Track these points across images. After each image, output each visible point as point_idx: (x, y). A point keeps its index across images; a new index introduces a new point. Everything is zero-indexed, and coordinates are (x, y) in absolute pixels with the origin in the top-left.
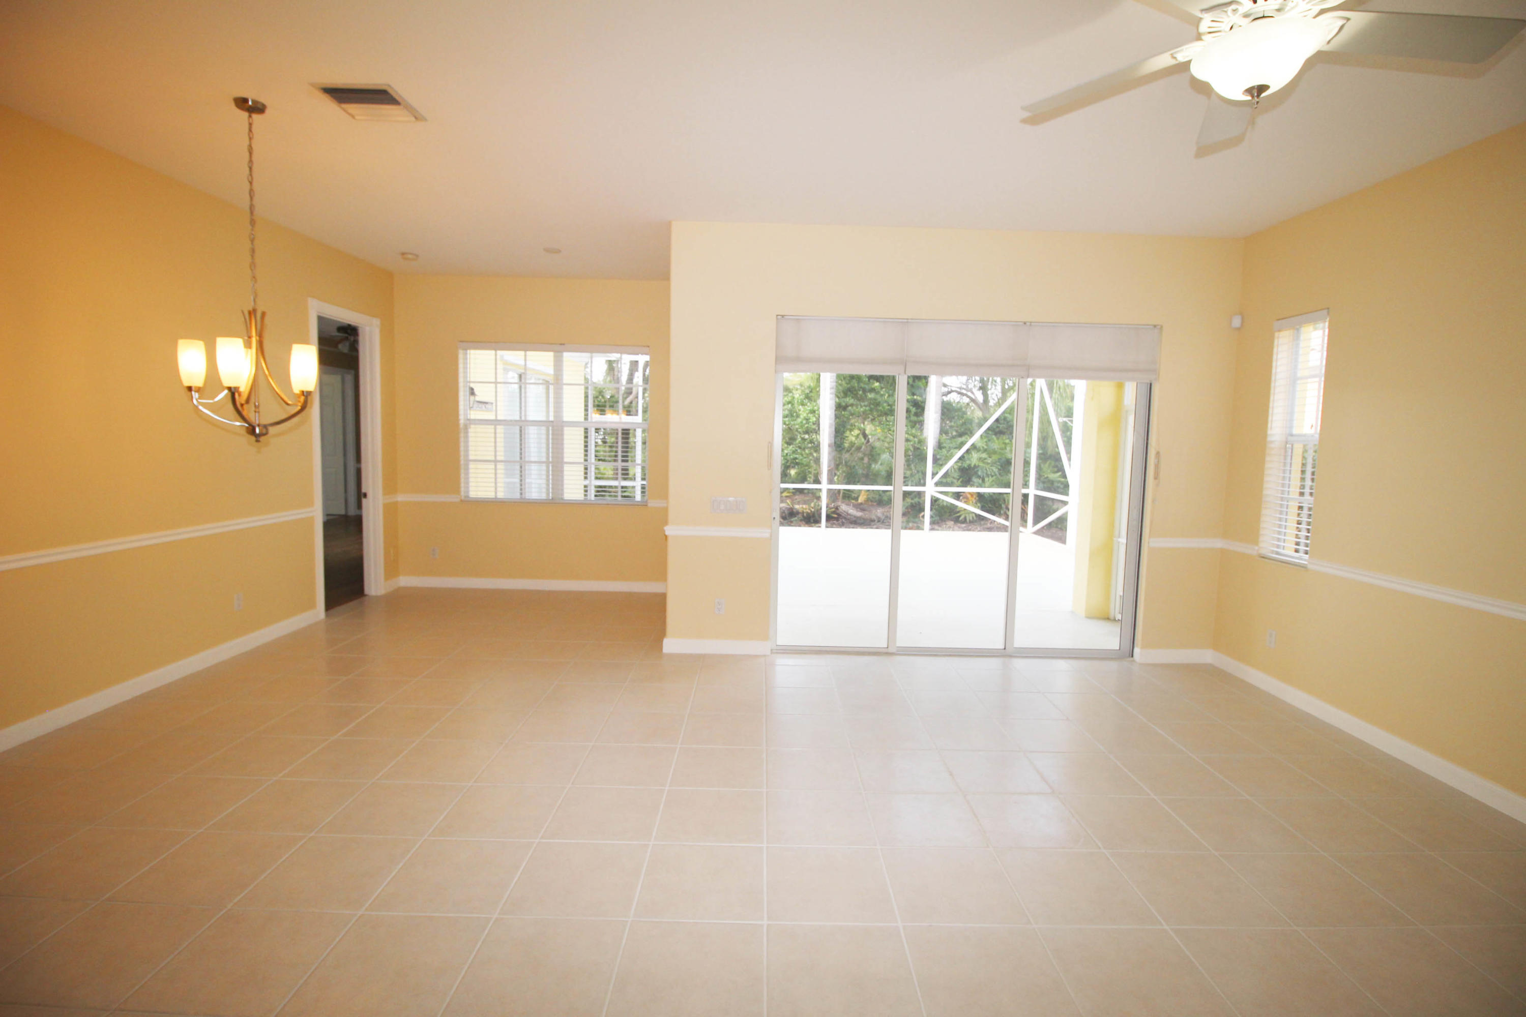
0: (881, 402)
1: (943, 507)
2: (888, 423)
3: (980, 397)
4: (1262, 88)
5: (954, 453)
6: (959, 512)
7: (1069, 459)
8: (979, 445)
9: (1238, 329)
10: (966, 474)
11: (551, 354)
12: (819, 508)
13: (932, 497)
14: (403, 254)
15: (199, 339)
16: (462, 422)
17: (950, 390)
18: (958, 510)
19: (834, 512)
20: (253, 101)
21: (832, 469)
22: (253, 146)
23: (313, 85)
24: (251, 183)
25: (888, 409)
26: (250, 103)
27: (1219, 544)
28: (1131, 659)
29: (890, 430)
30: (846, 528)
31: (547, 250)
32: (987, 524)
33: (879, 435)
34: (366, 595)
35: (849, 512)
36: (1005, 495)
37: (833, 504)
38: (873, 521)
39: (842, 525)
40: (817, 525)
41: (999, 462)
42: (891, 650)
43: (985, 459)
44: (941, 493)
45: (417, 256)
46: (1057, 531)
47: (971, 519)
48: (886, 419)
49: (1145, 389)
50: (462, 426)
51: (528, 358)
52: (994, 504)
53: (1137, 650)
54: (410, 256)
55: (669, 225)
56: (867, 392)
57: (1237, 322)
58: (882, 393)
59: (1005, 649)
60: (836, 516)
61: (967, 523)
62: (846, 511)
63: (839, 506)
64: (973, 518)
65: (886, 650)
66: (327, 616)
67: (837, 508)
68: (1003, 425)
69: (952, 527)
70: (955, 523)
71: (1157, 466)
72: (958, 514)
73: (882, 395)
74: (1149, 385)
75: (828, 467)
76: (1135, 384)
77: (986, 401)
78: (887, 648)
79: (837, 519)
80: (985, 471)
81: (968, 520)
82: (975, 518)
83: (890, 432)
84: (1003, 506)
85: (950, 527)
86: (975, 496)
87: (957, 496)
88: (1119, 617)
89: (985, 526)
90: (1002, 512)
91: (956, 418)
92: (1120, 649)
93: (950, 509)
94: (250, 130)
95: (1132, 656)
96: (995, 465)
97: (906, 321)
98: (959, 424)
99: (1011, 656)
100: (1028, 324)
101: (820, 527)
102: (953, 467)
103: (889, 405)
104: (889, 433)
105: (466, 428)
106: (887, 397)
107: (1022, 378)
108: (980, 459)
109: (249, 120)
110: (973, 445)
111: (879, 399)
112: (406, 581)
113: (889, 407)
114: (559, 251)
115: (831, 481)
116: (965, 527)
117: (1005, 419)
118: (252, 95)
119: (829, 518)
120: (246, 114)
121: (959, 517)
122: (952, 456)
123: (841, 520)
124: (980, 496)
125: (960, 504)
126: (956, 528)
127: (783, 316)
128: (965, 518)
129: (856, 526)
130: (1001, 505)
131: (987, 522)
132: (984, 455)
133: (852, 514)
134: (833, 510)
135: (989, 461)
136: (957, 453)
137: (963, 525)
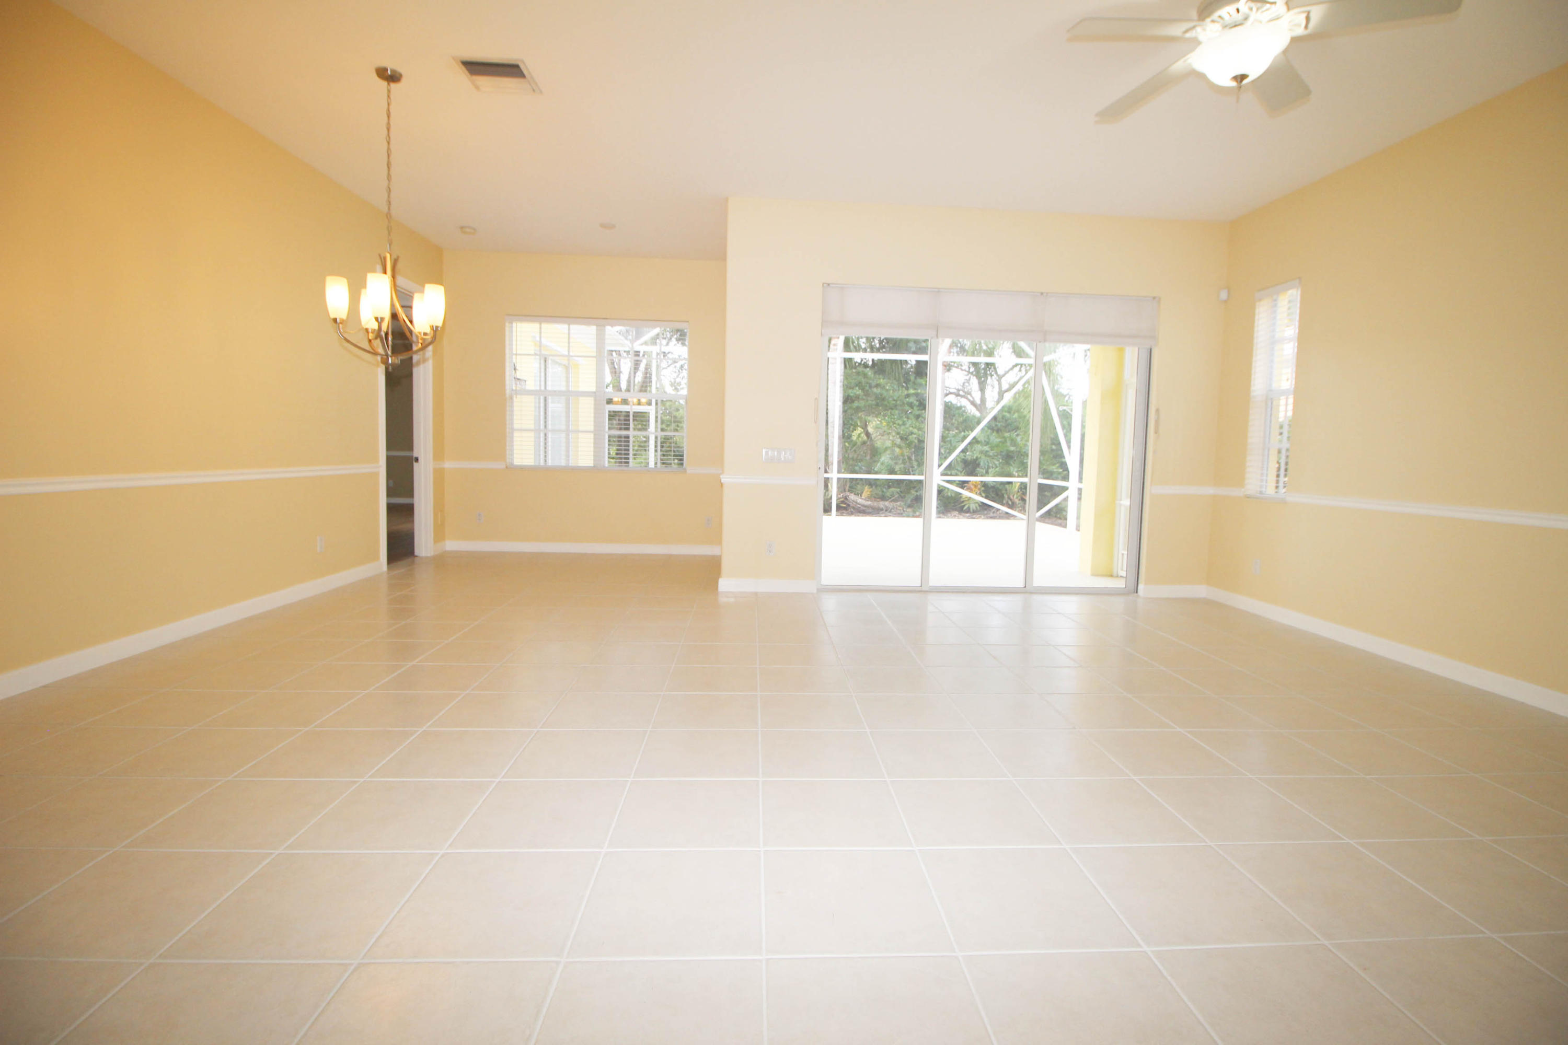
0: (887, 398)
1: (948, 498)
2: (892, 417)
3: (977, 396)
4: (1243, 77)
5: (957, 446)
6: (963, 502)
7: (1069, 447)
8: (982, 439)
9: (1225, 301)
10: (971, 467)
11: (594, 328)
12: (829, 497)
13: (939, 486)
14: (462, 228)
15: (344, 277)
16: (508, 392)
17: (948, 392)
18: (962, 500)
19: (843, 502)
20: (392, 71)
21: (840, 460)
22: (391, 110)
23: (454, 58)
24: (389, 143)
25: (893, 404)
26: (389, 72)
27: (1210, 491)
28: (1136, 594)
29: (895, 423)
30: (855, 516)
31: (604, 226)
32: (989, 514)
33: (885, 429)
34: (416, 556)
35: (858, 502)
36: (1007, 486)
37: (842, 495)
38: (882, 510)
39: (851, 514)
40: (829, 514)
41: (1001, 455)
42: (924, 588)
43: (987, 451)
44: (948, 482)
45: (475, 229)
46: (1057, 516)
47: (975, 508)
48: (891, 413)
49: (1144, 356)
50: (507, 396)
51: (572, 331)
52: (995, 492)
53: (1141, 587)
54: (468, 230)
55: (727, 200)
56: (874, 388)
57: (1224, 295)
58: (887, 388)
59: (1025, 587)
60: (844, 506)
61: (971, 513)
62: (855, 500)
63: (848, 496)
64: (976, 507)
65: (919, 589)
66: (389, 568)
67: (846, 498)
68: (1001, 423)
69: (957, 515)
70: (959, 513)
71: (1157, 422)
72: (963, 504)
73: (887, 390)
74: (1149, 351)
75: (838, 458)
76: (1137, 349)
77: (983, 400)
78: (921, 586)
79: (845, 509)
80: (987, 464)
81: (971, 510)
82: (978, 508)
83: (895, 425)
84: (1006, 496)
85: (955, 516)
86: (979, 486)
87: (962, 484)
88: (1124, 574)
89: (989, 515)
90: (1004, 502)
91: (957, 415)
92: (1126, 587)
93: (955, 499)
94: (389, 97)
95: (1137, 592)
96: (996, 458)
97: (937, 290)
98: (959, 421)
99: (1031, 593)
100: (1045, 294)
101: (830, 515)
102: (957, 460)
103: (894, 400)
104: (894, 427)
105: (511, 398)
106: (893, 393)
107: (1040, 342)
108: (981, 452)
109: (388, 87)
110: (974, 438)
111: (885, 394)
112: (451, 545)
113: (894, 402)
114: (613, 227)
115: (839, 472)
116: (969, 516)
117: (1003, 417)
118: (391, 65)
119: (839, 508)
120: (385, 83)
121: (964, 506)
122: (955, 448)
123: (850, 510)
124: (985, 485)
125: (965, 493)
126: (961, 517)
127: (829, 285)
128: (969, 508)
129: (864, 515)
130: (1003, 495)
131: (989, 512)
132: (986, 448)
133: (861, 503)
134: (842, 499)
135: (991, 454)
136: (959, 445)
137: (968, 515)
